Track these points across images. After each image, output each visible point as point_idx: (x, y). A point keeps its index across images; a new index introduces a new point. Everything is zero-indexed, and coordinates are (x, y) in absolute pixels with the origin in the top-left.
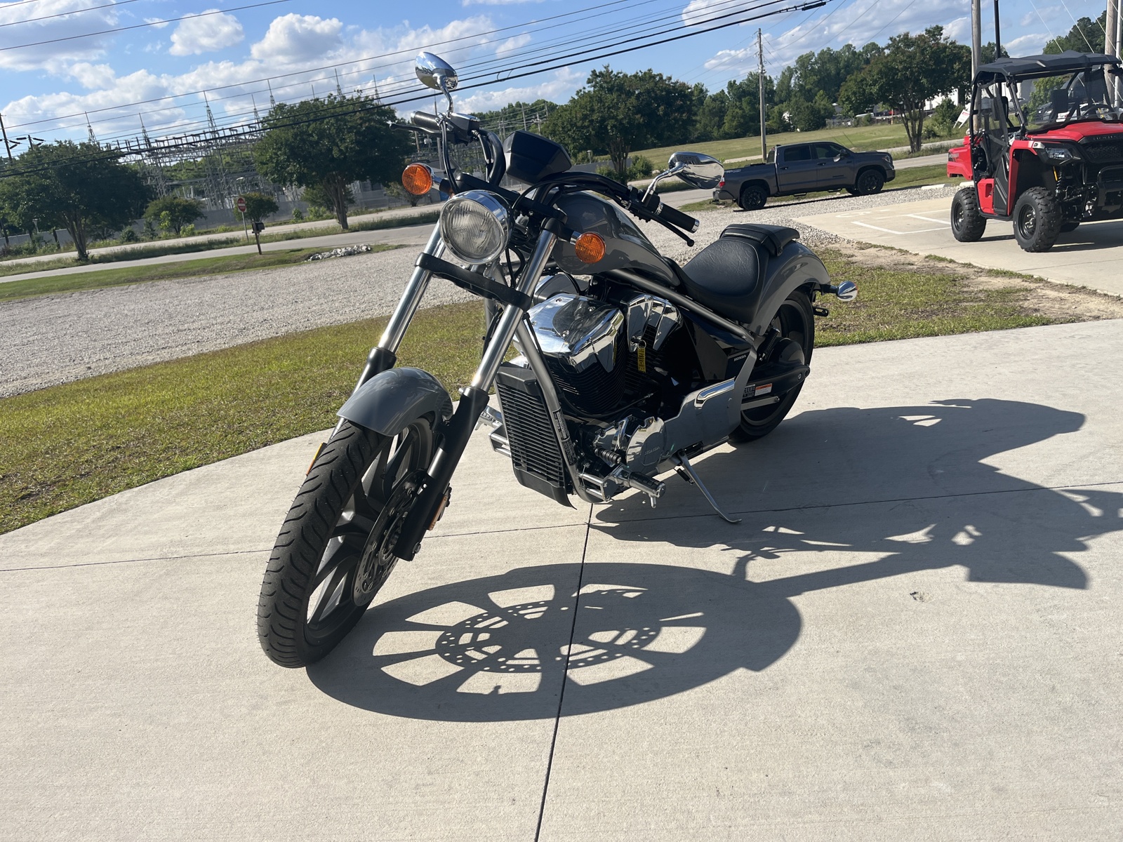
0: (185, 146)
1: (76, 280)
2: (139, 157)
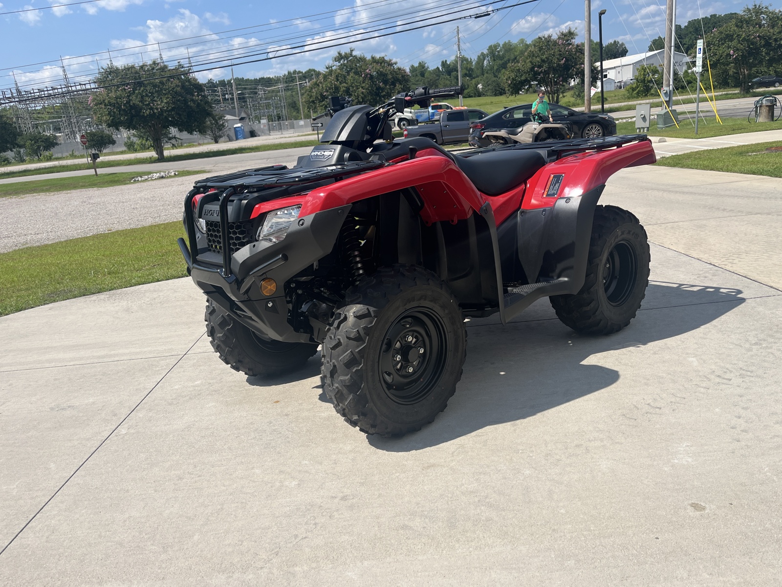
2: (12, 104)
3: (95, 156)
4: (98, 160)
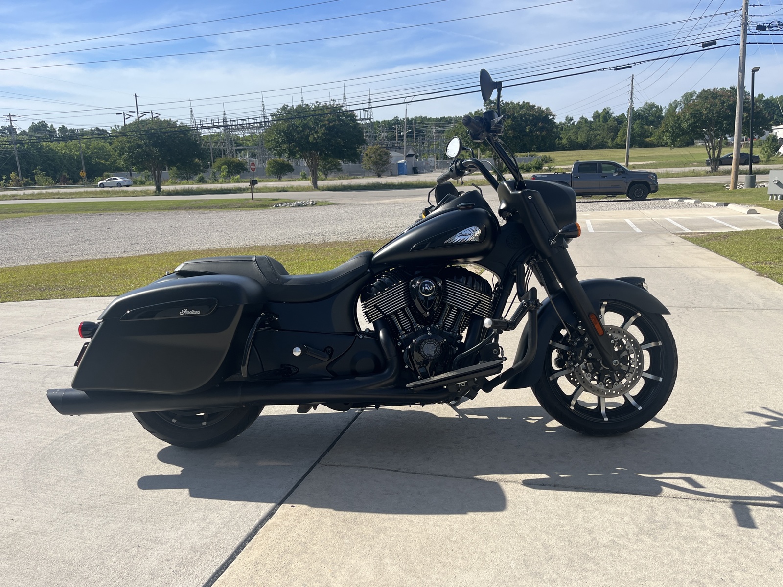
0: (248, 126)
1: (144, 205)
2: (218, 130)
3: (254, 181)
4: (256, 186)
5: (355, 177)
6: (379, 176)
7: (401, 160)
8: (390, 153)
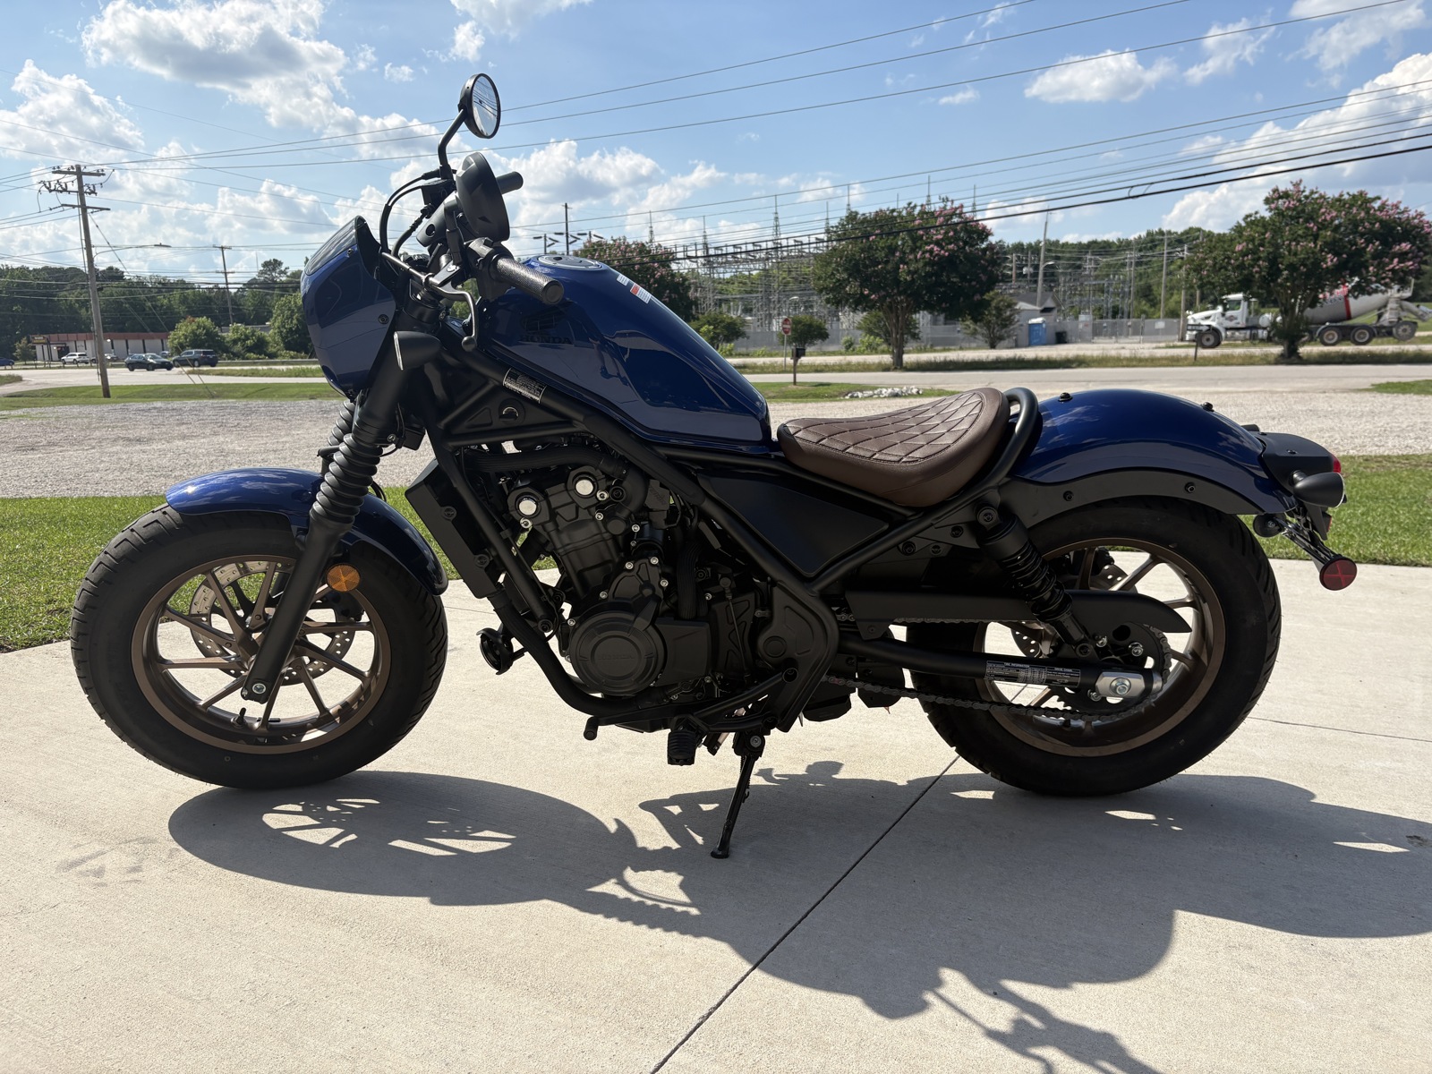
2: (694, 266)
3: (799, 353)
5: (947, 347)
6: (993, 346)
7: (1036, 317)
8: (1016, 304)
